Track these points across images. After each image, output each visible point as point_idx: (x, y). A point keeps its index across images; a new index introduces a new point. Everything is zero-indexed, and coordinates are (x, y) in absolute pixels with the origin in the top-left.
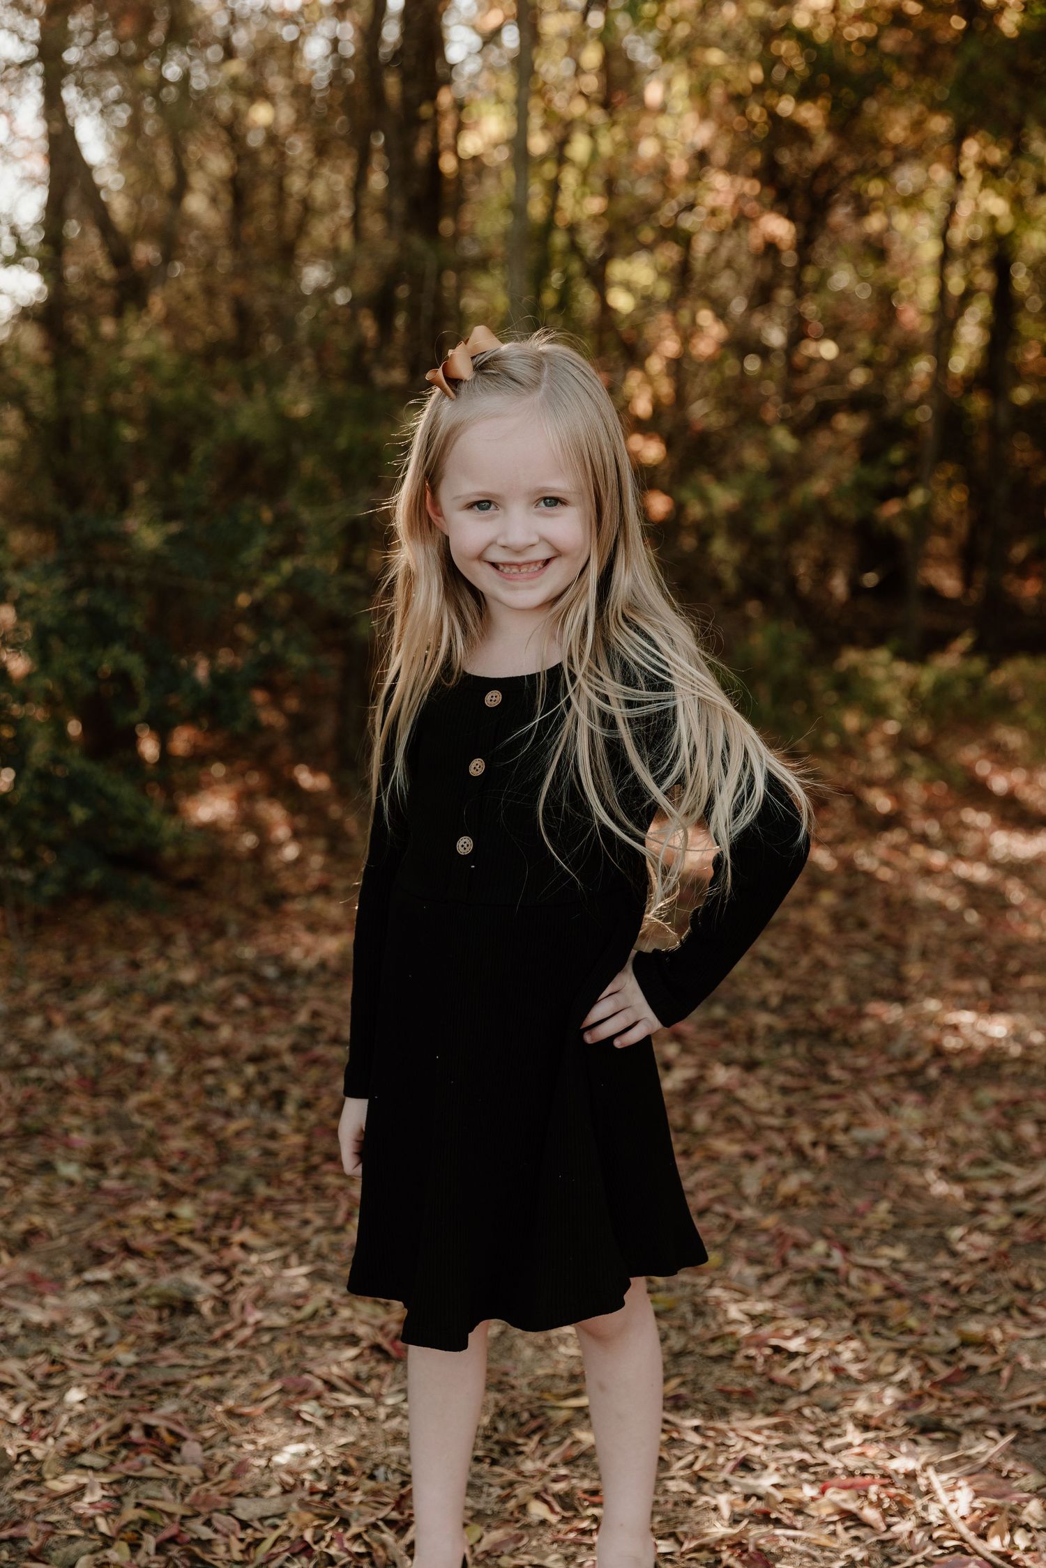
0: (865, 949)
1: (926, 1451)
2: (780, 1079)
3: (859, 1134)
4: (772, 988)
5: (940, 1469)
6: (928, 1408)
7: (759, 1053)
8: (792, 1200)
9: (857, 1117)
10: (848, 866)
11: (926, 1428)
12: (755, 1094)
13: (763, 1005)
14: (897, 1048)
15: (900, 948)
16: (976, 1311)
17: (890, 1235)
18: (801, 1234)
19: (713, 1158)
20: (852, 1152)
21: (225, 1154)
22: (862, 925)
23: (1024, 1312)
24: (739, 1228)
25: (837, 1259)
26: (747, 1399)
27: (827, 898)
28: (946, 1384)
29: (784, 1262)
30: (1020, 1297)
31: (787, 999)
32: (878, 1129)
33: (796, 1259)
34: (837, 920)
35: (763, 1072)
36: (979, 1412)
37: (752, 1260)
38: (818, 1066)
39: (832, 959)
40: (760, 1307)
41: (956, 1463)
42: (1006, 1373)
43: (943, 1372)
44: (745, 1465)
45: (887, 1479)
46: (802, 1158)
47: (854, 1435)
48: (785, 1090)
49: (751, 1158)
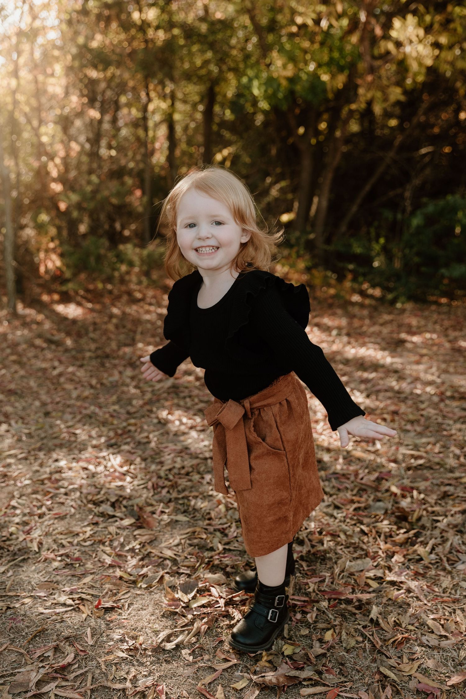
0: (125, 333)
1: (111, 450)
2: (90, 368)
3: (111, 379)
4: (93, 346)
5: (113, 454)
6: (113, 441)
7: (85, 362)
8: (87, 397)
9: (111, 375)
10: (124, 313)
11: (110, 446)
12: (81, 373)
13: (90, 350)
14: (127, 357)
15: (135, 332)
16: (134, 418)
17: (114, 404)
18: (86, 405)
19: (64, 389)
20: (108, 384)
22: (124, 327)
23: (148, 416)
24: (69, 406)
25: (97, 410)
26: (61, 446)
27: (114, 321)
28: (121, 435)
29: (80, 413)
30: (148, 413)
31: (97, 349)
32: (116, 377)
33: (84, 412)
34: (117, 327)
35: (85, 368)
36: (129, 440)
37: (71, 413)
38: (103, 365)
39: (113, 336)
40: (70, 424)
41: (119, 452)
42: (139, 430)
43: (120, 432)
44: (57, 460)
45: (97, 458)
46: (92, 387)
47: (90, 449)
48: (91, 371)
49: (76, 389)
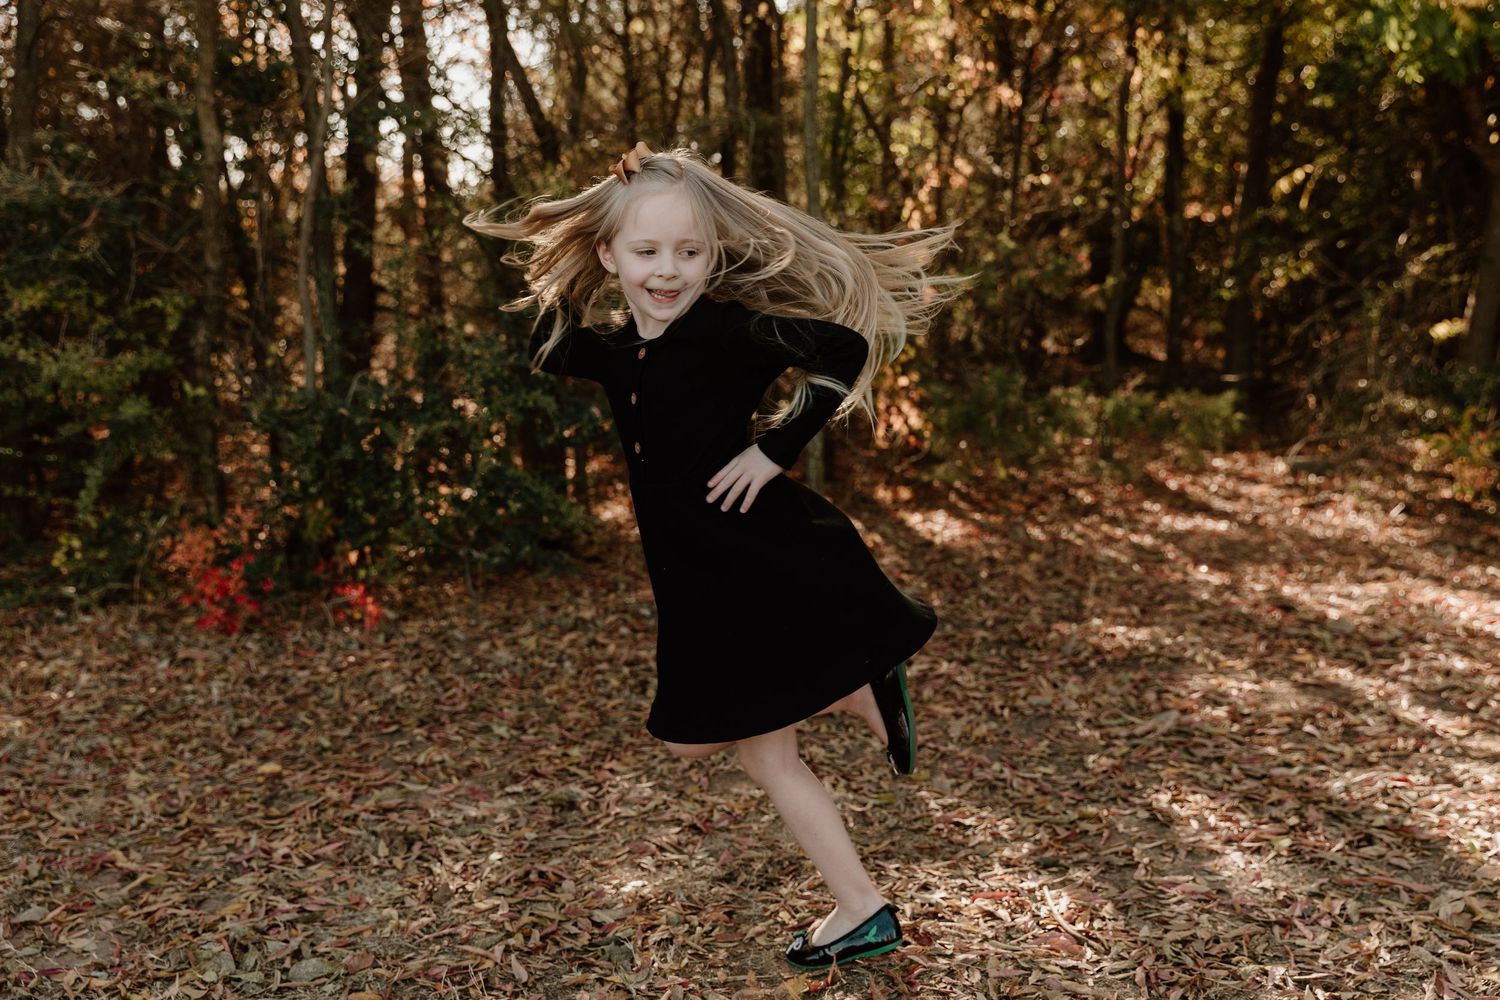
0: (1059, 590)
1: (1045, 878)
2: (986, 669)
3: (1034, 700)
4: (990, 615)
5: (1051, 887)
6: (1049, 854)
7: (973, 654)
8: (983, 740)
9: (1034, 690)
10: (1055, 538)
11: (1043, 866)
12: (966, 678)
13: (982, 625)
14: (1068, 649)
15: (1082, 588)
16: (1093, 801)
17: (1043, 760)
18: (984, 758)
19: (932, 716)
20: (1028, 712)
21: (604, 719)
22: (1058, 574)
23: (1125, 800)
24: (944, 756)
25: (1007, 773)
26: (933, 853)
27: (1034, 557)
28: (1065, 841)
29: (971, 776)
30: (1124, 793)
31: (999, 621)
32: (1047, 696)
33: (978, 773)
34: (1040, 572)
35: (975, 665)
36: (1084, 855)
37: (949, 775)
38: (1013, 662)
39: (1032, 596)
40: (949, 801)
41: (1063, 884)
42: (1106, 834)
43: (1063, 833)
44: (925, 887)
45: (1017, 892)
46: (993, 715)
47: (998, 870)
48: (988, 676)
49: (958, 716)
